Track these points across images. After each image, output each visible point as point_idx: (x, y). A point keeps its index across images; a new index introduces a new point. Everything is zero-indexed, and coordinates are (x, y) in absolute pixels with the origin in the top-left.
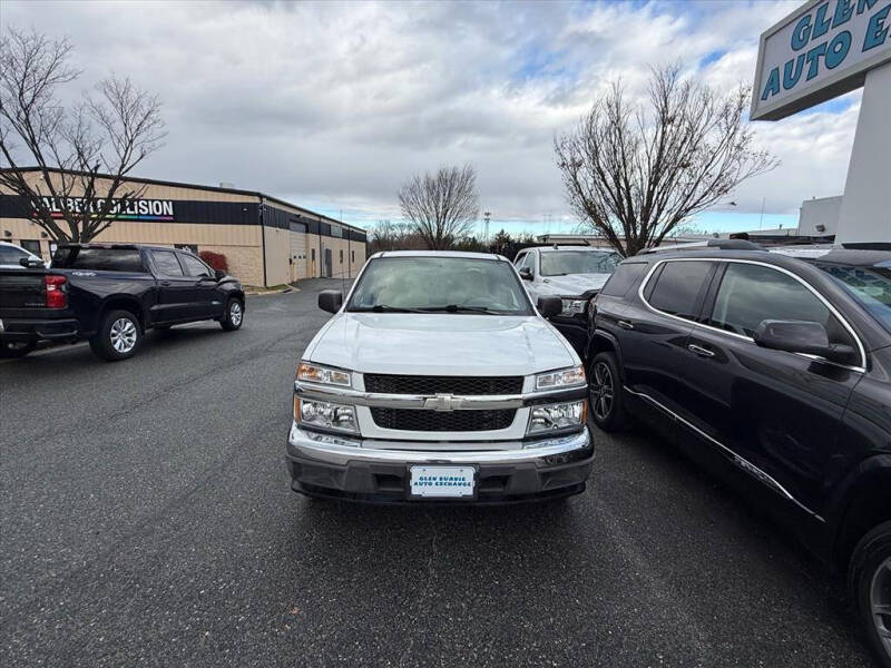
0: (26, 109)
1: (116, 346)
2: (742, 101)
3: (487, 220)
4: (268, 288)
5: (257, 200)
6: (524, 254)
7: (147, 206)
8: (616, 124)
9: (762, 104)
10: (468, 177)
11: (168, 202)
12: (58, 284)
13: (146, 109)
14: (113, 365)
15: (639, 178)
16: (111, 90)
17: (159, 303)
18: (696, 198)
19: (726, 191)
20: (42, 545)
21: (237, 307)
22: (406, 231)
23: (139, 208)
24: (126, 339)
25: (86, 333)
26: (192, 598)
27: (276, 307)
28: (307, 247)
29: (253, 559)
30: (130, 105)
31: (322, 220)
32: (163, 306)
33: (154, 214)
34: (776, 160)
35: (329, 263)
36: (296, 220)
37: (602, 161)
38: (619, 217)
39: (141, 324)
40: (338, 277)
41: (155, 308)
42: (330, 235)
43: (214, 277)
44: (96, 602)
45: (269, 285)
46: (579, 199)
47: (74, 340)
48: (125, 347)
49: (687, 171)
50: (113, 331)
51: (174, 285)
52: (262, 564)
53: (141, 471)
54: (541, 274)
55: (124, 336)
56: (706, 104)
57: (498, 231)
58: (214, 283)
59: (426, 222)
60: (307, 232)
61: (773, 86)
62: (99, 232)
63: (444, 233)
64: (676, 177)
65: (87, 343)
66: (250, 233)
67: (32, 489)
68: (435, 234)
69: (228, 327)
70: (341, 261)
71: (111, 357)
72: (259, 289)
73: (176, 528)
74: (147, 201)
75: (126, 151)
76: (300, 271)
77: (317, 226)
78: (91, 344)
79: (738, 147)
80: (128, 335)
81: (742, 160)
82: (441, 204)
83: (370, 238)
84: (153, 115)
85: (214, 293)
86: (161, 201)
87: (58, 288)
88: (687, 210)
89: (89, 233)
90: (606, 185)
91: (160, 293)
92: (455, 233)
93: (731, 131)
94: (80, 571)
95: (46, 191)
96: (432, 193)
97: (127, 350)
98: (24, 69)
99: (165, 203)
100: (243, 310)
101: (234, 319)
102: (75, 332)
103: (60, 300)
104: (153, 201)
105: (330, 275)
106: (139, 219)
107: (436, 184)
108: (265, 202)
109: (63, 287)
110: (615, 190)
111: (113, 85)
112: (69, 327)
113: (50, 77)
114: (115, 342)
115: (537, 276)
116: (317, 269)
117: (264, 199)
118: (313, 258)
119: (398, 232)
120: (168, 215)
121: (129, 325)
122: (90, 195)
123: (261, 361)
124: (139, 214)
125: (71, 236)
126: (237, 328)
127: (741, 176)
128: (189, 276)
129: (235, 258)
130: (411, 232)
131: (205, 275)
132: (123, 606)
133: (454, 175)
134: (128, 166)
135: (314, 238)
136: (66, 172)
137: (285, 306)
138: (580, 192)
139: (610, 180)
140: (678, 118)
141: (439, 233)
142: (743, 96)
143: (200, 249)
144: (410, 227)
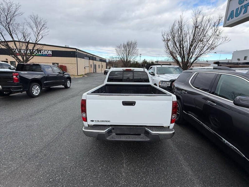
0: (8, 24)
1: (34, 93)
2: (219, 21)
3: (140, 56)
4: (78, 76)
5: (75, 50)
6: (152, 67)
7: (45, 52)
8: (181, 28)
9: (227, 22)
10: (135, 44)
11: (50, 51)
12: (16, 76)
13: (43, 24)
14: (33, 99)
15: (187, 44)
16: (32, 18)
17: (46, 81)
18: (204, 51)
19: (213, 49)
20: (4, 161)
21: (69, 82)
22: (117, 59)
23: (42, 52)
24: (37, 91)
25: (25, 90)
26: (47, 182)
27: (80, 81)
28: (89, 64)
29: (68, 168)
30: (38, 23)
31: (94, 56)
32: (47, 82)
33: (46, 54)
34: (229, 39)
35: (95, 68)
36: (86, 56)
37: (176, 39)
38: (180, 56)
39: (41, 87)
40: (98, 72)
41: (45, 82)
42: (96, 60)
43: (62, 73)
44: (17, 183)
45: (78, 75)
46: (168, 51)
47: (21, 92)
48: (37, 93)
49: (202, 42)
50: (33, 89)
51: (50, 75)
52: (70, 170)
53: (37, 135)
54: (157, 74)
55: (36, 90)
56: (209, 22)
57: (143, 60)
58: (62, 75)
59: (123, 57)
60: (89, 59)
61: (231, 16)
62: (30, 59)
63: (128, 60)
64: (198, 45)
65: (26, 92)
66: (73, 60)
67: (4, 140)
68: (125, 60)
69: (66, 87)
70: (99, 68)
71: (33, 97)
72: (76, 76)
73: (45, 155)
74: (45, 50)
75: (37, 36)
76: (87, 71)
77: (92, 58)
78: (27, 92)
79: (218, 35)
80: (37, 90)
81: (219, 39)
82: (127, 52)
83: (107, 61)
84: (45, 26)
85: (62, 78)
86: (48, 51)
87: (16, 77)
88: (201, 55)
89: (27, 60)
90: (177, 47)
91: (46, 78)
92: (131, 60)
93: (216, 30)
94: (14, 171)
95: (15, 48)
96: (125, 48)
97: (37, 94)
98: (7, 12)
99: (49, 51)
100: (71, 83)
101: (68, 85)
102: (22, 89)
103: (17, 80)
104: (46, 50)
105: (96, 72)
106: (42, 55)
107: (126, 45)
108: (77, 51)
109: (18, 76)
110: (179, 48)
111: (33, 17)
112: (20, 88)
113: (15, 14)
114: (34, 92)
115: (156, 74)
116: (92, 70)
117: (77, 50)
118: (91, 67)
119: (115, 59)
120: (50, 54)
121: (37, 87)
122: (27, 49)
123: (75, 98)
124: (42, 54)
125: (22, 61)
126: (69, 88)
127: (218, 44)
128: (55, 73)
129: (69, 67)
130: (119, 59)
131: (60, 72)
132: (26, 184)
133: (131, 43)
134: (38, 40)
135: (91, 61)
136: (20, 42)
137: (83, 81)
138: (169, 49)
139: (178, 45)
140: (200, 26)
141: (127, 60)
142: (220, 20)
143: (59, 64)
144: (118, 58)
